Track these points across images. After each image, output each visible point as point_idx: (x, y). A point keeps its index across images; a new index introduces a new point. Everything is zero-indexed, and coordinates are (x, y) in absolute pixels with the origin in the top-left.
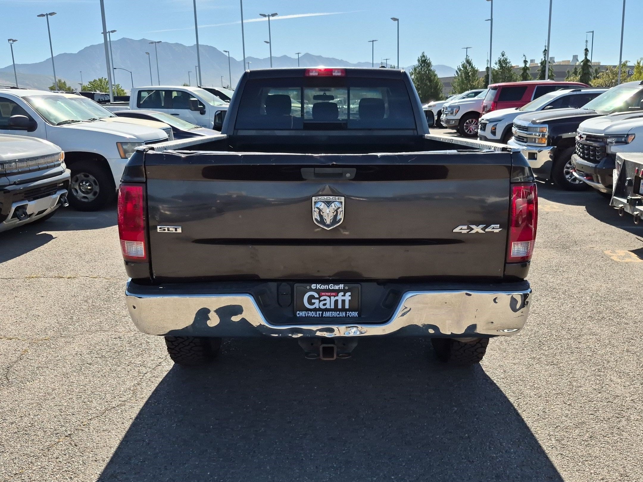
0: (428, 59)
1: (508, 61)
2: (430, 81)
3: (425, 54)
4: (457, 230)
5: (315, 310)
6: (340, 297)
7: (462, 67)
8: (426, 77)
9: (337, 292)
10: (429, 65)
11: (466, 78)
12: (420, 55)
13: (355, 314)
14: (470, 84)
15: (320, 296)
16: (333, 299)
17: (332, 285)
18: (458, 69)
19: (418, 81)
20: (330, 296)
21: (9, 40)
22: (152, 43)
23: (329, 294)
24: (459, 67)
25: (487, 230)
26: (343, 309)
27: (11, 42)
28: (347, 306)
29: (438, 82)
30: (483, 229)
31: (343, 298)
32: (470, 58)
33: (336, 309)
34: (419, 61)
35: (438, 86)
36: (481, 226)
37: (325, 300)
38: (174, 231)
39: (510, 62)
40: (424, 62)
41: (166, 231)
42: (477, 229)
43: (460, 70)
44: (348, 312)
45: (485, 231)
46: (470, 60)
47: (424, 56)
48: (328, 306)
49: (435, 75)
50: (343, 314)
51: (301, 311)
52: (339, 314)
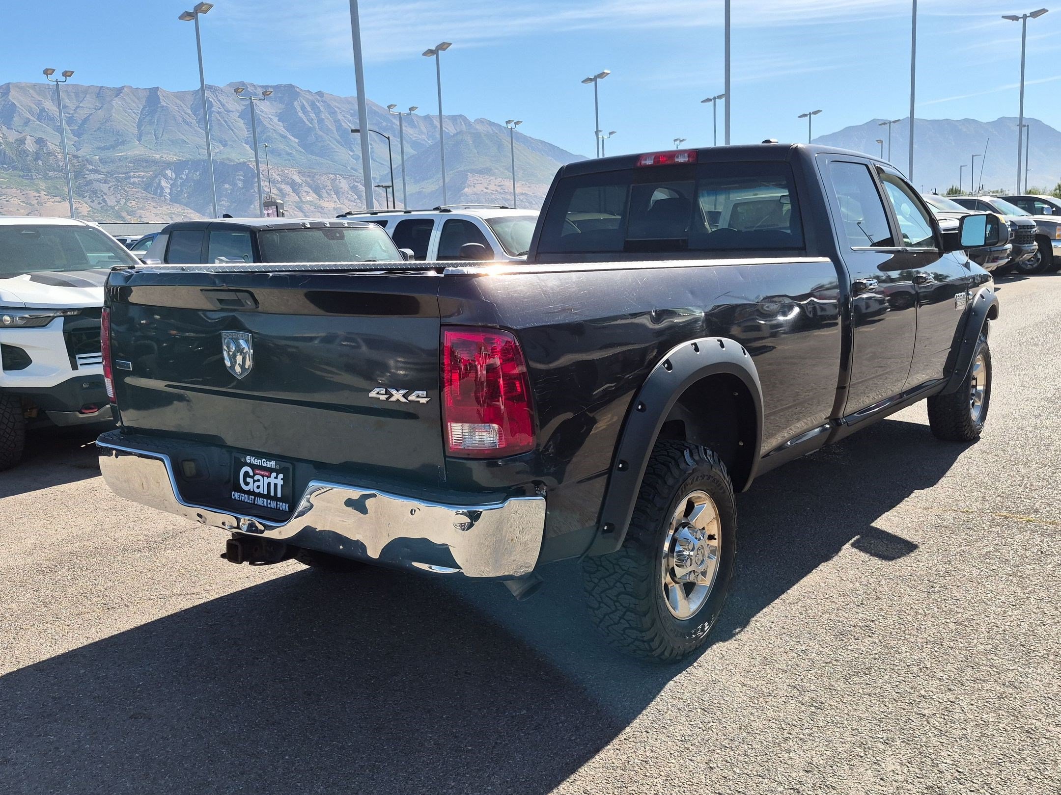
4: (373, 394)
5: (249, 493)
6: (272, 480)
9: (270, 470)
13: (285, 505)
15: (255, 474)
16: (267, 480)
17: (265, 461)
20: (263, 476)
21: (675, 140)
22: (885, 124)
23: (263, 473)
25: (410, 398)
26: (275, 498)
27: (678, 142)
28: (279, 495)
30: (404, 396)
31: (276, 481)
33: (267, 496)
36: (403, 392)
37: (258, 480)
42: (398, 395)
44: (278, 503)
45: (407, 400)
48: (261, 490)
50: (273, 504)
51: (236, 491)
52: (270, 504)
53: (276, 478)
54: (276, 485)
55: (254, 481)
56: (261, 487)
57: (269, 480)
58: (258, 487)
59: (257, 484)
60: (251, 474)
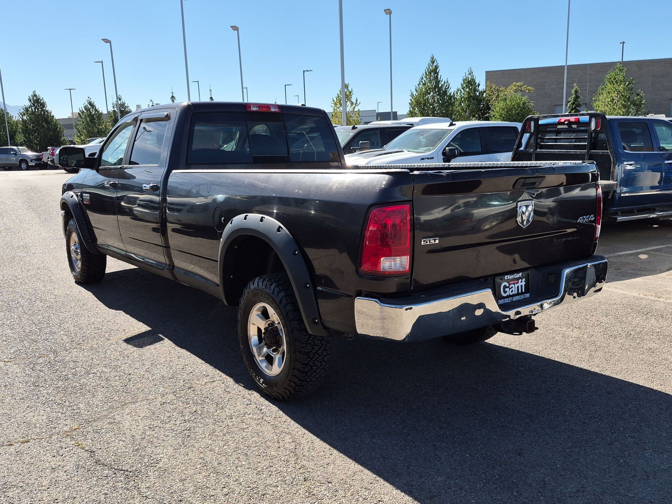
0: (41, 99)
1: (126, 105)
2: (48, 123)
3: (37, 93)
4: (579, 220)
7: (85, 110)
8: (42, 118)
9: (518, 279)
10: (43, 105)
11: (90, 121)
12: (31, 94)
13: (528, 295)
14: (96, 128)
15: (510, 285)
16: (516, 285)
17: (516, 274)
18: (80, 111)
19: (33, 123)
20: (514, 284)
23: (514, 282)
24: (81, 109)
26: (522, 293)
28: (523, 291)
29: (57, 124)
31: (521, 284)
32: (92, 100)
34: (30, 100)
35: (58, 129)
37: (512, 287)
38: (434, 243)
39: (128, 107)
40: (37, 102)
41: (428, 243)
43: (83, 112)
44: (524, 295)
46: (93, 102)
47: (35, 95)
48: (514, 293)
49: (53, 116)
50: (522, 297)
51: (501, 299)
52: (520, 297)
53: (521, 282)
54: (522, 286)
55: (510, 289)
56: (514, 291)
57: (518, 284)
58: (512, 291)
59: (511, 290)
60: (508, 285)
